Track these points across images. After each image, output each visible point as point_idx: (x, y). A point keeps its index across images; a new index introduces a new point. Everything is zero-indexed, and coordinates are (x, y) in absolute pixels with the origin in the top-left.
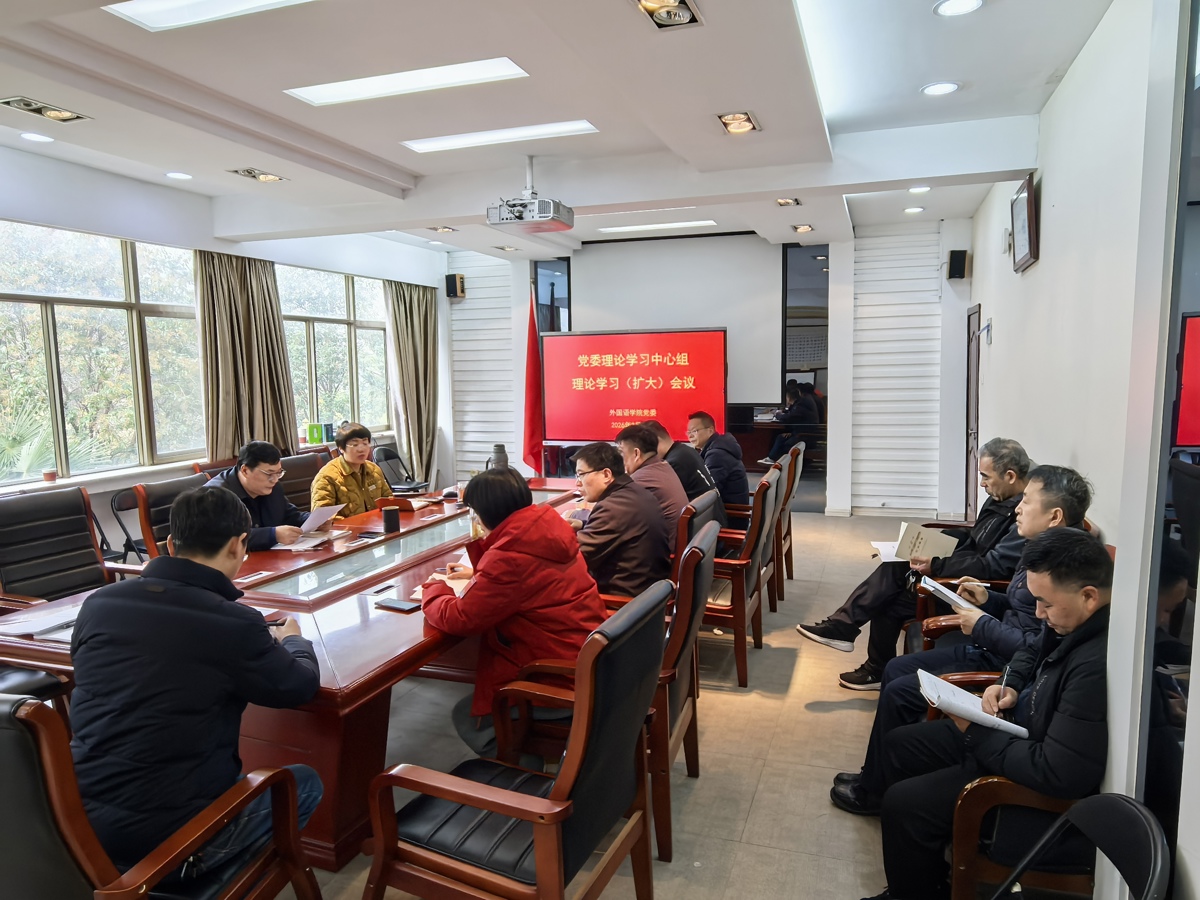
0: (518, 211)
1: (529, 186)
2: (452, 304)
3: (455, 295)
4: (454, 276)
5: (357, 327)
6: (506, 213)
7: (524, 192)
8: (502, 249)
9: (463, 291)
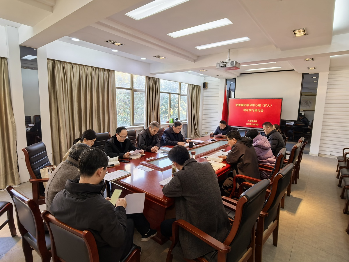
0: (225, 64)
1: (228, 57)
2: (204, 90)
3: (205, 88)
4: (205, 83)
5: (181, 95)
6: (221, 65)
7: (226, 59)
8: (218, 76)
9: (207, 87)
